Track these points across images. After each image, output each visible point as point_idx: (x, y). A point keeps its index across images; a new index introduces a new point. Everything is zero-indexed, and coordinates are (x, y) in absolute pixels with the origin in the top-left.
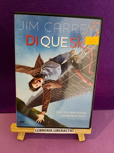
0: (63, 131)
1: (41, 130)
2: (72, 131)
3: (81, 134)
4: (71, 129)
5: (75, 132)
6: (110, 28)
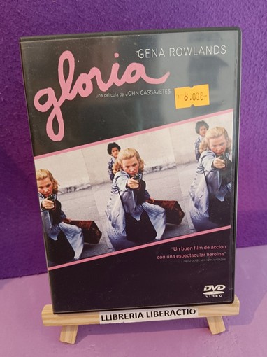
0: (169, 314)
1: (115, 317)
2: (192, 312)
3: (215, 317)
4: (189, 308)
5: (199, 314)
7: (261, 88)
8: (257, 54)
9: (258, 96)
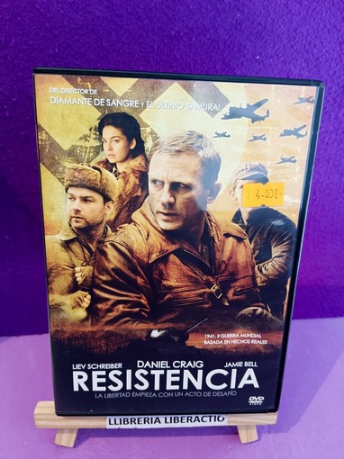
0: (193, 420)
1: (125, 421)
2: (221, 419)
3: (246, 426)
4: (217, 415)
5: (228, 422)
6: (306, 56)
7: (332, 128)
8: (332, 88)
9: (327, 139)
